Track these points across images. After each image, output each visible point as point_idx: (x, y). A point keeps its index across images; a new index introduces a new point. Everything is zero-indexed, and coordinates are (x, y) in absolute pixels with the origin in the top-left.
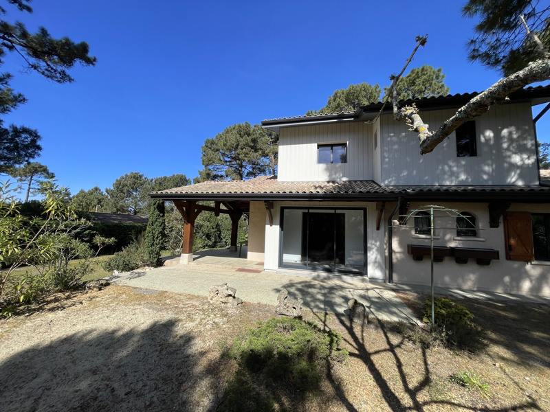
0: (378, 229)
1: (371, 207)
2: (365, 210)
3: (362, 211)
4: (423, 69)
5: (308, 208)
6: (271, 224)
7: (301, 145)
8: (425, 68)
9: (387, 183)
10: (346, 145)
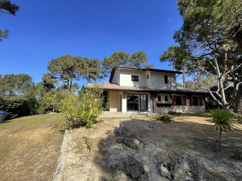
0: (151, 99)
1: (149, 94)
2: (147, 95)
3: (146, 95)
4: (142, 52)
5: (133, 94)
6: (124, 99)
7: (127, 75)
8: (143, 52)
9: (152, 88)
10: (138, 76)
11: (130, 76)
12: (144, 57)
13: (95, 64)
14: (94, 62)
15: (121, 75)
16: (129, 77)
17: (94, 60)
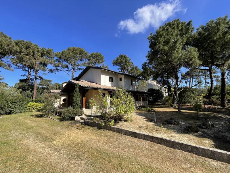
10: (113, 78)
11: (109, 77)
12: (102, 58)
13: (50, 54)
14: (47, 52)
15: (102, 75)
16: (107, 78)
17: (48, 50)
